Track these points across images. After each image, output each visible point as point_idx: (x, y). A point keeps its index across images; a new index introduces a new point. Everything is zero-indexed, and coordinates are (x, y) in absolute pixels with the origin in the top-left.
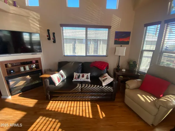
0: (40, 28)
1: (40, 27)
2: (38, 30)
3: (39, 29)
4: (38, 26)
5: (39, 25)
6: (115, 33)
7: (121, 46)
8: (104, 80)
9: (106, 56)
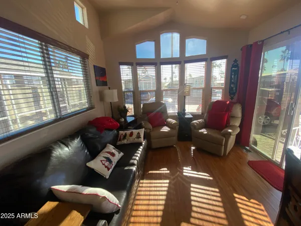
6: (93, 67)
7: (109, 88)
8: (139, 137)
9: (91, 108)
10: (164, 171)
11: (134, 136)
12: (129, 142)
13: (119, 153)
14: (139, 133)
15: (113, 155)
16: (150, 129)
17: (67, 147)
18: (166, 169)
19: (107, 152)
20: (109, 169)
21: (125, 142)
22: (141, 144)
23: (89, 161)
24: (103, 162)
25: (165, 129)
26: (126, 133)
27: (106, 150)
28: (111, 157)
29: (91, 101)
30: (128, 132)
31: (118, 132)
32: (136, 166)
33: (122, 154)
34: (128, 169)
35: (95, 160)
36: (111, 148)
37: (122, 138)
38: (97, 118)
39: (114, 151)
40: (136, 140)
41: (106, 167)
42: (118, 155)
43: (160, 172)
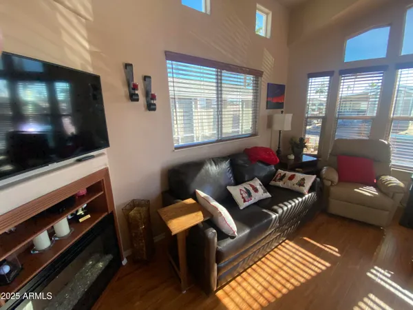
0: (92, 53)
1: (95, 49)
2: (86, 61)
3: (88, 57)
4: (86, 45)
5: (89, 42)
6: (266, 85)
7: (282, 112)
8: (302, 183)
9: (254, 135)
10: (333, 250)
11: (295, 181)
12: (285, 186)
13: (265, 192)
14: (303, 179)
15: (256, 190)
16: (332, 182)
17: (216, 165)
18: (337, 250)
19: (251, 185)
20: (245, 201)
21: (280, 184)
22: (302, 195)
23: (231, 185)
24: (242, 192)
25: (369, 191)
26: (285, 174)
27: (251, 183)
28: (252, 191)
29: (255, 127)
30: (289, 174)
31: (277, 170)
32: (277, 215)
33: (268, 195)
34: (266, 213)
35: (235, 187)
36: (257, 183)
37: (278, 178)
38: (256, 147)
39: (258, 187)
40: (297, 188)
41: (243, 198)
42: (262, 194)
43: (323, 247)
